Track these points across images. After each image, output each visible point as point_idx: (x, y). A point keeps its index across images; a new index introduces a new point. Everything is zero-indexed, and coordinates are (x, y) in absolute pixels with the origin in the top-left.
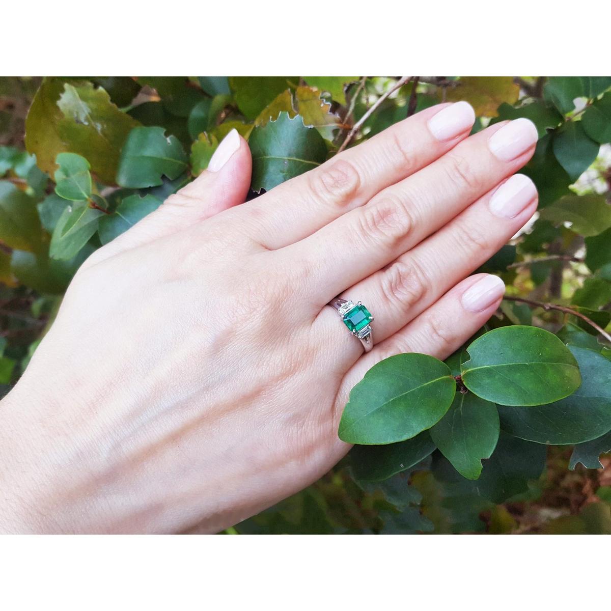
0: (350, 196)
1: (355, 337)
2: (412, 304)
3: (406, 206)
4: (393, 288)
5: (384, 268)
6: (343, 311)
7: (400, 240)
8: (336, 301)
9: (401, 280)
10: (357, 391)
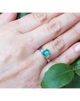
0: (44, 20)
1: (45, 58)
2: (61, 50)
3: (60, 23)
4: (56, 45)
5: (53, 40)
6: (42, 51)
7: (58, 32)
8: (40, 48)
9: (58, 43)
10: (46, 74)
